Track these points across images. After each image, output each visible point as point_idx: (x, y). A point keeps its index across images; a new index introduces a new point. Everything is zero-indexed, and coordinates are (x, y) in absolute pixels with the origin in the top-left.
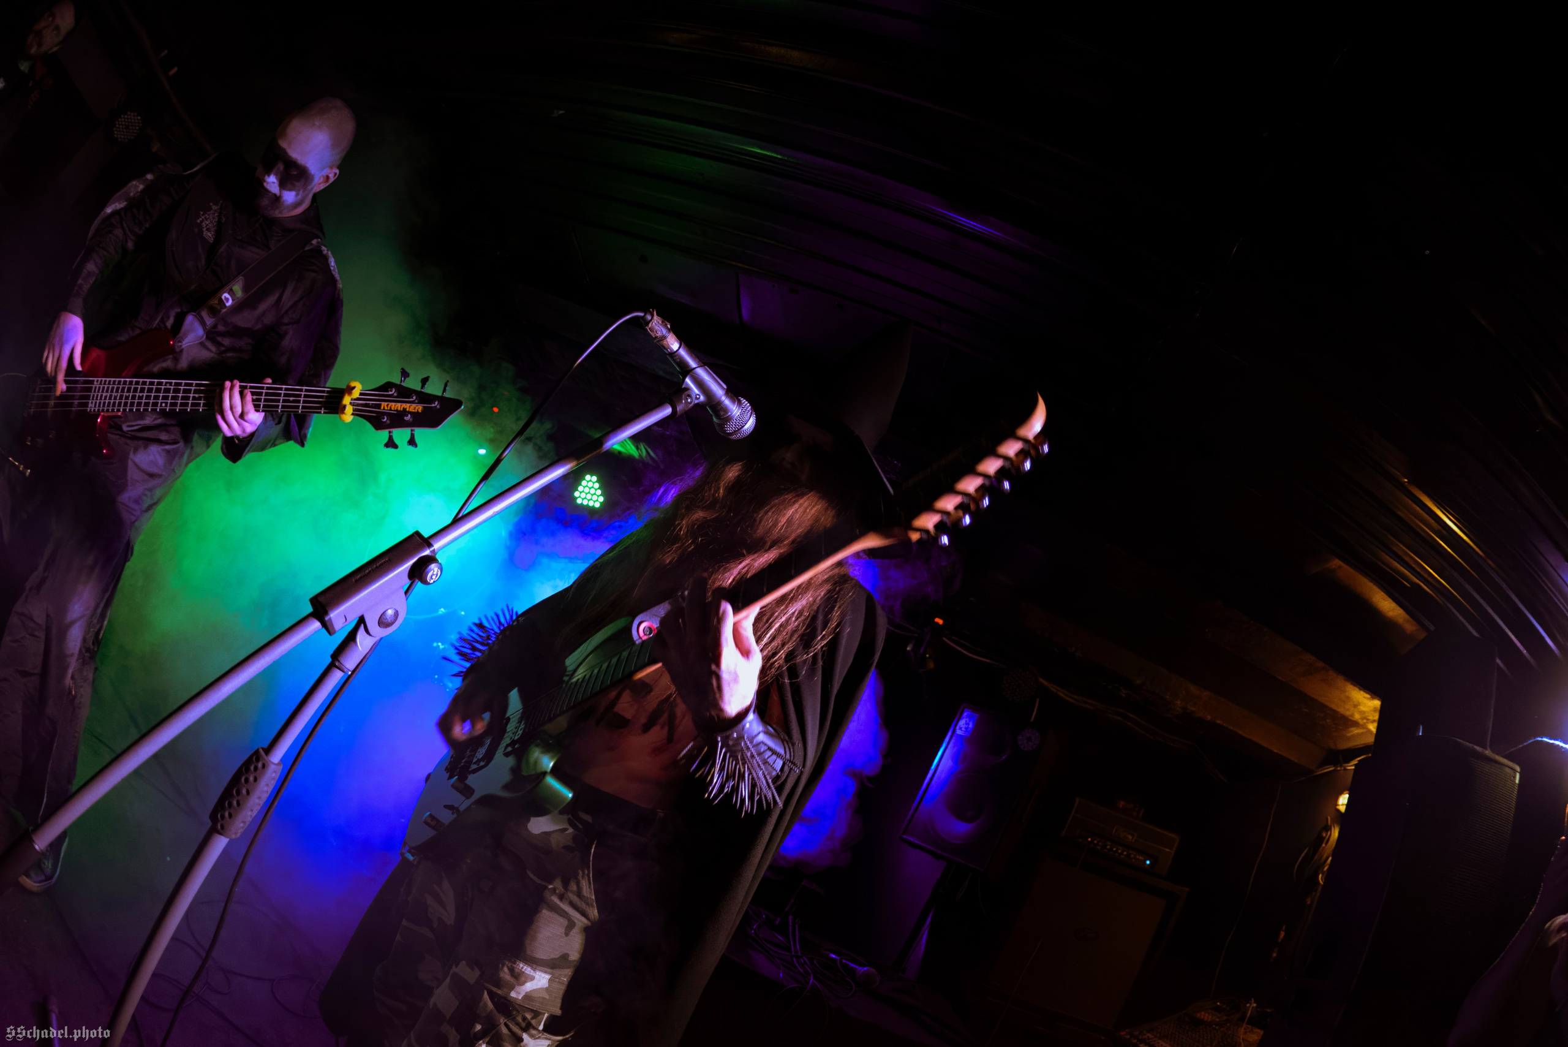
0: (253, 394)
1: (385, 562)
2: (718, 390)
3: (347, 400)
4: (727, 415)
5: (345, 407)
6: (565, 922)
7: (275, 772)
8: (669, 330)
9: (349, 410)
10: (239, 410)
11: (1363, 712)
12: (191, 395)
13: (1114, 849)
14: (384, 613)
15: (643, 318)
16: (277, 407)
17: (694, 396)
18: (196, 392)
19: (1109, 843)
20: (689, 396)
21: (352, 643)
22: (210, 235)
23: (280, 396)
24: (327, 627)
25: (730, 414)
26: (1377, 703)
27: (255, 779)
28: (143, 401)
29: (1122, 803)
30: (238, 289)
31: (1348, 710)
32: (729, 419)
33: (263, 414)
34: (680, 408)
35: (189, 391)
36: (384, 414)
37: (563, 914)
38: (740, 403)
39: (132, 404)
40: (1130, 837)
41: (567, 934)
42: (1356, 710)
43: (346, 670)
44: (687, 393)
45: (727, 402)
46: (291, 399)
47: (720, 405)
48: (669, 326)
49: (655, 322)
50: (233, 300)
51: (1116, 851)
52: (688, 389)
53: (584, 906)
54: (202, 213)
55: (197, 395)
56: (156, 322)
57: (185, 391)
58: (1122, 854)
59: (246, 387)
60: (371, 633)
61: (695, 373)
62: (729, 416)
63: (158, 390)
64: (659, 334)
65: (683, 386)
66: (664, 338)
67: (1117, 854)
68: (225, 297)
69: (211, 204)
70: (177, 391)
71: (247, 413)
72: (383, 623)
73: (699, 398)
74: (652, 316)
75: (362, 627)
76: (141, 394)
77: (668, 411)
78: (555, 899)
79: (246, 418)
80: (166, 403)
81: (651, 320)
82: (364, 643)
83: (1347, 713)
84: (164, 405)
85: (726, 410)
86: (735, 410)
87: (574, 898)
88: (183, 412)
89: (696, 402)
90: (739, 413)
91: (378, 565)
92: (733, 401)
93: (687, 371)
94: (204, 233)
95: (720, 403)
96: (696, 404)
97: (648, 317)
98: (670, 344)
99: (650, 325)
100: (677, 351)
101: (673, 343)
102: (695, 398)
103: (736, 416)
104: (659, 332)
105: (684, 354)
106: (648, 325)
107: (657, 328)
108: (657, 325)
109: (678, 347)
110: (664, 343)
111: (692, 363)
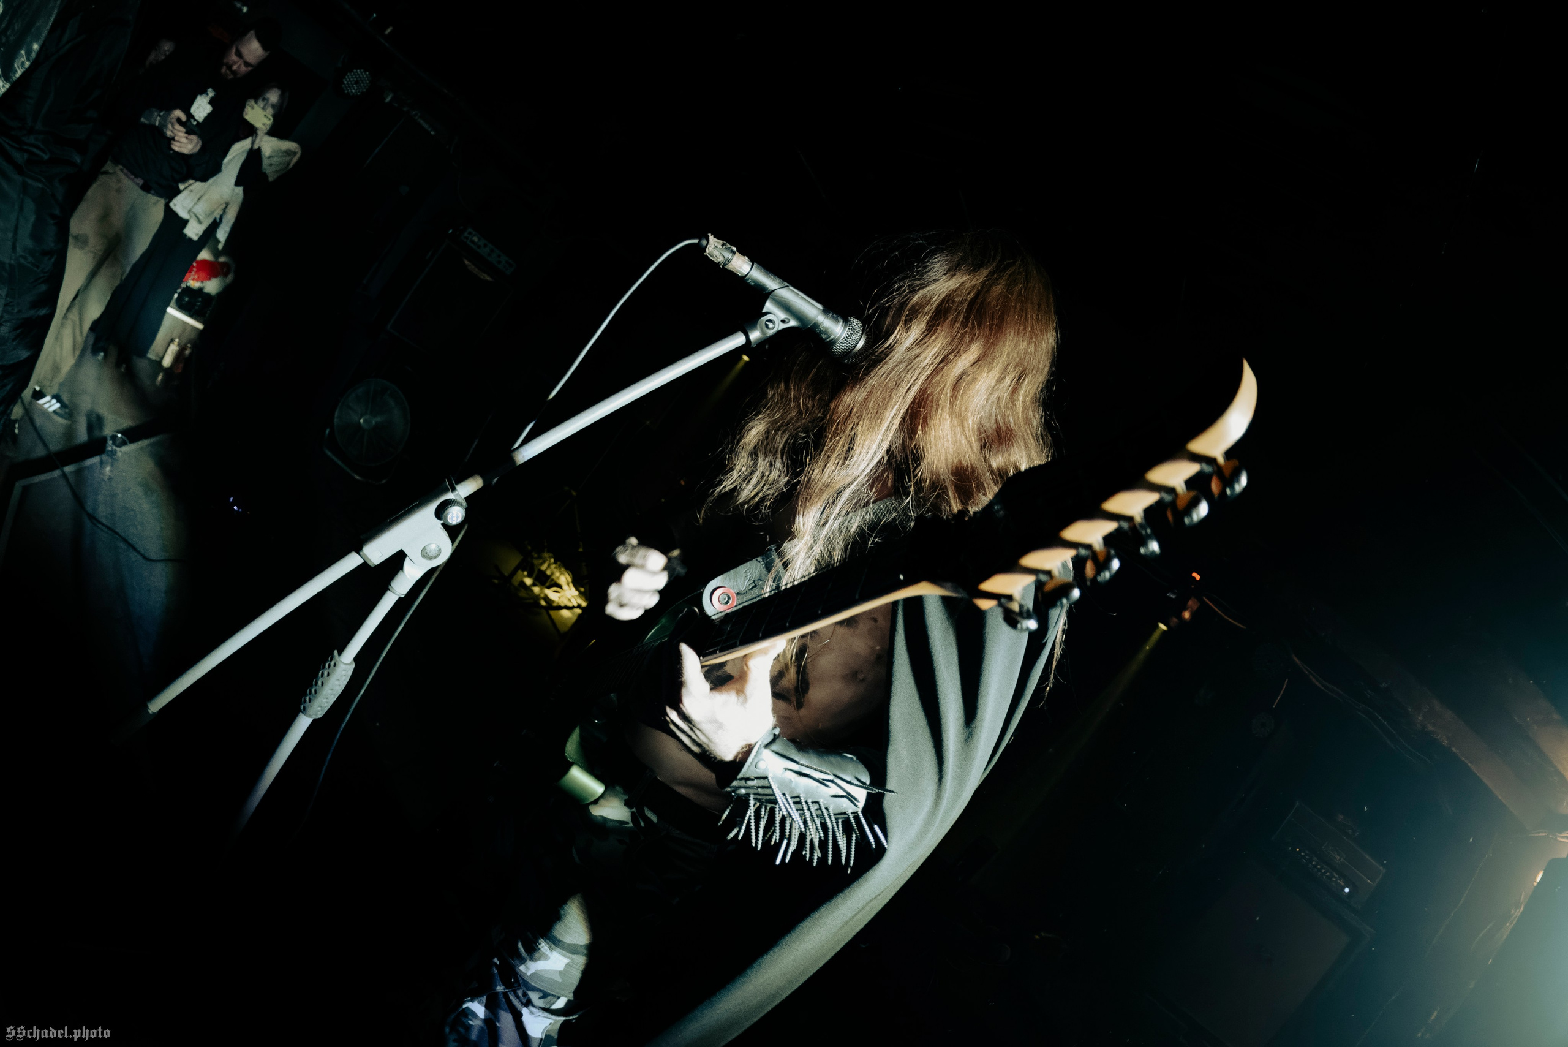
2: (812, 310)
4: (831, 338)
7: (346, 670)
13: (1319, 867)
14: (425, 548)
15: (697, 244)
17: (777, 321)
19: (1315, 858)
20: (771, 322)
32: (834, 342)
34: (755, 336)
44: (767, 318)
45: (827, 323)
47: (818, 328)
48: (734, 248)
51: (1319, 870)
52: (768, 314)
61: (775, 296)
62: (832, 340)
65: (761, 311)
67: (1319, 874)
72: (426, 554)
73: (787, 323)
74: (709, 241)
77: (736, 341)
81: (707, 246)
85: (827, 332)
86: (838, 329)
90: (845, 332)
92: (835, 321)
93: (762, 294)
95: (816, 325)
96: (780, 332)
97: (704, 242)
98: (737, 268)
99: (707, 250)
100: (748, 274)
101: (741, 265)
102: (780, 323)
103: (842, 338)
104: (721, 257)
105: (758, 275)
106: (705, 252)
107: (716, 253)
108: (715, 249)
109: (750, 267)
110: (729, 267)
111: (771, 284)
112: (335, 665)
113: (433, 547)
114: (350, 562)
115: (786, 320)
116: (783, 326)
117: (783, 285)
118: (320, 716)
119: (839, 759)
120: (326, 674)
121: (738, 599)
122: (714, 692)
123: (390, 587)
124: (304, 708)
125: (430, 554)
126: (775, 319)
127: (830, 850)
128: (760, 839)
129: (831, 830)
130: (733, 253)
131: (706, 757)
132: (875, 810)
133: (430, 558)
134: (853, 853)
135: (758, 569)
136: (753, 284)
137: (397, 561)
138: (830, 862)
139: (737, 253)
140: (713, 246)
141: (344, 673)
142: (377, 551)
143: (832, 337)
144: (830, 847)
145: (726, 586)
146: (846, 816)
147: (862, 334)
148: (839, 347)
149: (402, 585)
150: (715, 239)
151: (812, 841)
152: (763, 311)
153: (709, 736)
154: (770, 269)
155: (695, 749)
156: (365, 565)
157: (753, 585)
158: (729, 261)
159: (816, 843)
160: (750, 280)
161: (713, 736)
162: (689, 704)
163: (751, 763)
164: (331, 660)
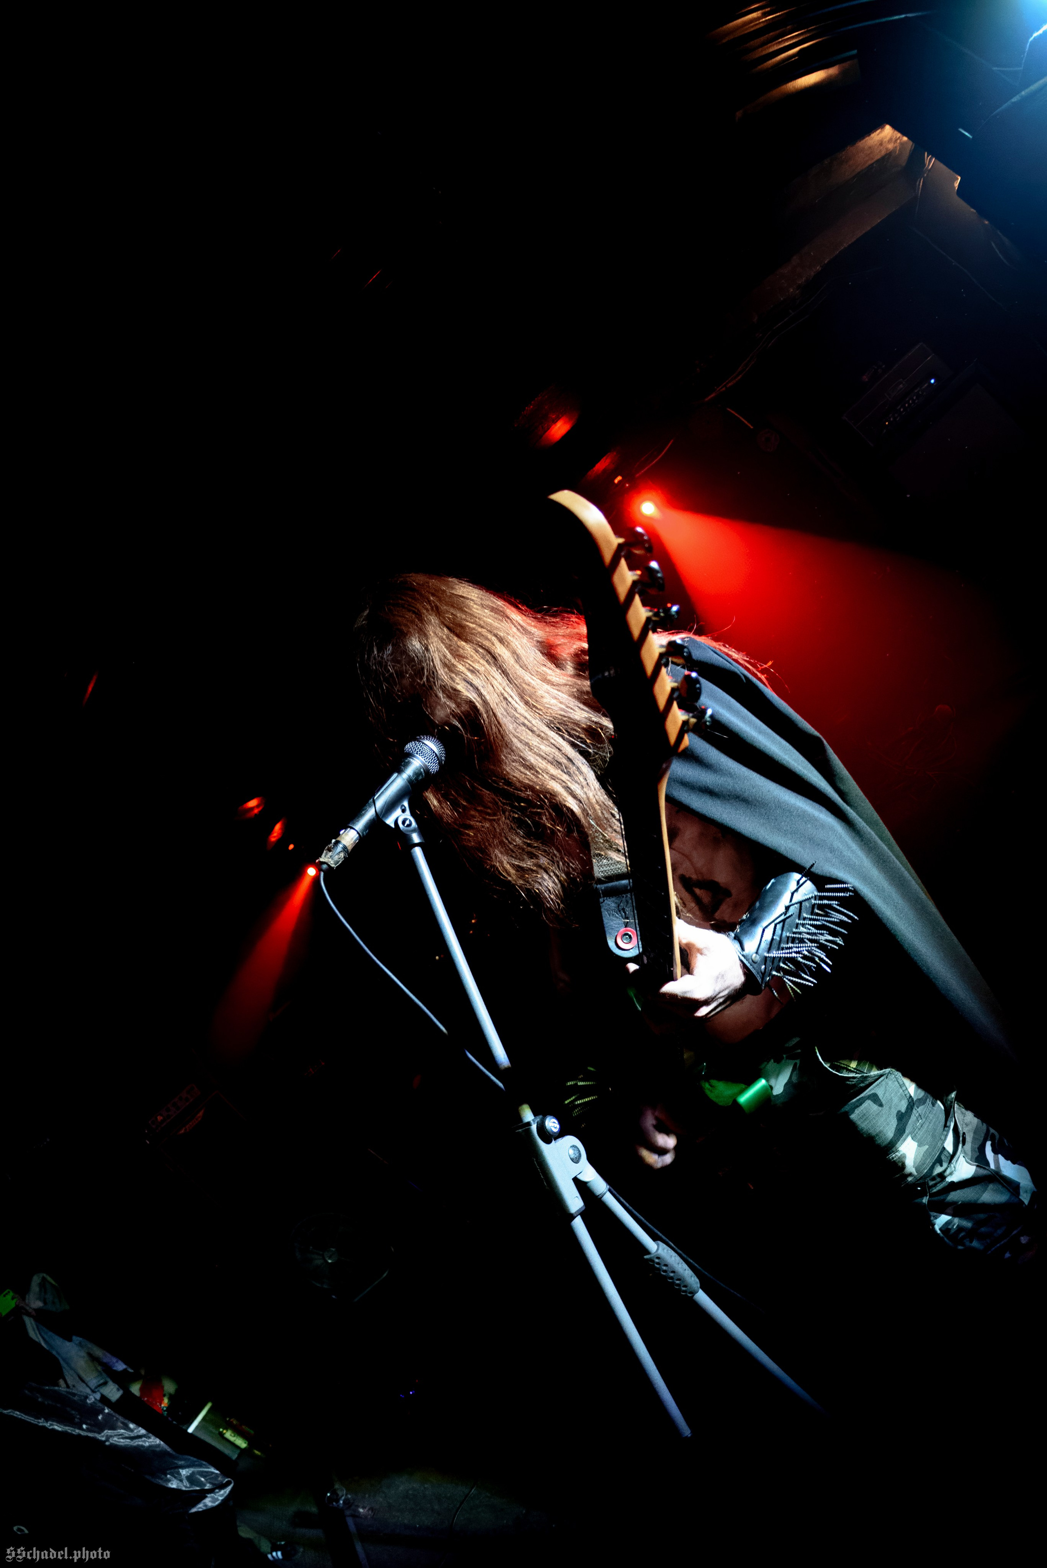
2: (397, 783)
4: (424, 772)
7: (663, 1249)
11: (890, 140)
13: (906, 405)
17: (403, 815)
19: (898, 407)
20: (404, 820)
21: (588, 1184)
25: (422, 770)
26: (888, 128)
27: (666, 1265)
29: (865, 377)
31: (880, 151)
32: (426, 769)
34: (416, 837)
38: (410, 755)
40: (901, 386)
42: (884, 145)
44: (400, 824)
45: (409, 772)
47: (412, 780)
48: (333, 841)
51: (909, 404)
52: (396, 823)
58: (914, 401)
61: (381, 813)
67: (912, 405)
72: (576, 1160)
73: (406, 809)
74: (324, 862)
81: (329, 865)
83: (883, 153)
85: (417, 774)
86: (416, 764)
90: (420, 757)
92: (407, 765)
93: (377, 823)
95: (410, 781)
96: (413, 814)
98: (352, 842)
99: (333, 866)
100: (358, 833)
101: (349, 837)
102: (405, 813)
103: (424, 761)
104: (341, 855)
105: (361, 824)
106: (333, 868)
107: (336, 858)
108: (332, 858)
109: (352, 830)
110: (350, 848)
111: (370, 814)
112: (658, 1258)
113: (571, 1152)
114: (579, 1224)
115: (403, 808)
116: (408, 812)
117: (373, 804)
118: (698, 1280)
119: (770, 894)
120: (664, 1268)
121: (630, 927)
122: (695, 972)
123: (599, 1197)
124: (691, 1293)
125: (577, 1155)
126: (400, 817)
127: (839, 929)
128: (810, 979)
129: (826, 923)
130: (337, 842)
131: (735, 997)
132: (820, 881)
133: (580, 1155)
134: (845, 911)
135: (610, 903)
136: (368, 831)
137: (581, 1186)
138: (846, 932)
139: (338, 839)
140: (330, 860)
141: (665, 1251)
142: (574, 1202)
144: (834, 927)
145: (616, 934)
146: (816, 906)
147: (423, 743)
148: (434, 768)
149: (600, 1185)
150: (323, 856)
151: (826, 941)
152: (393, 826)
153: (725, 987)
154: (357, 814)
155: (728, 1003)
156: (584, 1214)
157: (622, 911)
158: (345, 848)
159: (830, 938)
160: (364, 833)
161: (727, 983)
162: (699, 994)
163: (751, 965)
164: (653, 1261)
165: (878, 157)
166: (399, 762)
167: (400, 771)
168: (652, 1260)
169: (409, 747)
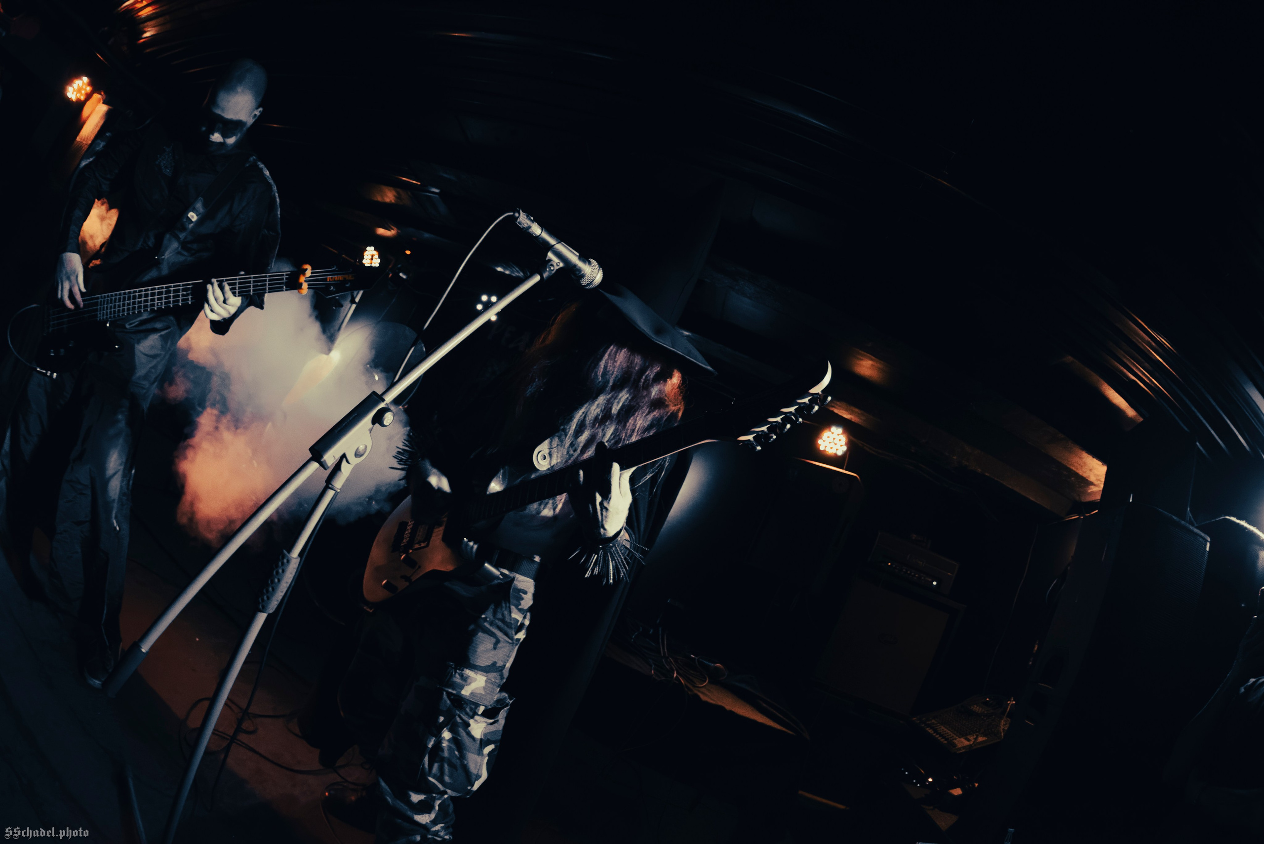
0: (229, 284)
1: (355, 417)
2: (573, 257)
3: (302, 279)
4: (581, 274)
5: (301, 284)
6: (494, 640)
7: (295, 564)
8: (533, 221)
9: (305, 286)
10: (222, 299)
12: (181, 293)
13: (909, 572)
14: (357, 449)
15: (513, 216)
16: (250, 291)
17: (555, 265)
18: (183, 290)
19: (904, 567)
20: (552, 265)
21: (339, 472)
22: (168, 171)
23: (251, 283)
24: (323, 465)
26: (1104, 469)
27: (283, 571)
28: (143, 304)
29: (914, 536)
30: (199, 205)
32: (583, 276)
33: (240, 298)
34: (545, 275)
35: (178, 291)
36: (330, 285)
37: (492, 634)
38: (590, 263)
39: (134, 308)
41: (495, 648)
43: (337, 489)
44: (550, 263)
45: (580, 264)
46: (259, 284)
47: (575, 268)
48: (532, 218)
49: (522, 217)
50: (197, 216)
51: (910, 574)
52: (550, 260)
53: (505, 628)
54: (159, 156)
55: (185, 293)
56: (140, 244)
57: (175, 291)
59: (222, 281)
60: (350, 462)
61: (555, 249)
62: (583, 274)
63: (153, 294)
64: (526, 226)
65: (547, 259)
66: (530, 227)
67: (910, 577)
68: (191, 215)
69: (164, 147)
70: (168, 292)
71: (228, 299)
72: (358, 454)
73: (559, 265)
74: (519, 214)
75: (344, 459)
76: (140, 300)
77: (537, 278)
78: (487, 625)
79: (227, 302)
80: (161, 303)
81: (518, 217)
82: (346, 469)
83: (1085, 475)
84: (159, 304)
85: (580, 270)
86: (587, 269)
87: (500, 623)
88: (176, 306)
89: (558, 268)
90: (590, 271)
91: (351, 419)
92: (584, 262)
93: (549, 247)
94: (164, 171)
95: (575, 266)
96: (557, 270)
97: (517, 215)
98: (534, 231)
99: (519, 219)
100: (540, 235)
101: (536, 230)
103: (587, 274)
104: (526, 224)
105: (546, 236)
106: (517, 220)
107: (524, 222)
108: (523, 219)
109: (541, 231)
110: (530, 230)
111: (552, 241)
112: (287, 562)
113: (362, 447)
117: (557, 242)
126: (554, 263)
136: (542, 241)
141: (294, 566)
143: (583, 272)
147: (598, 271)
148: (584, 282)
150: (523, 213)
154: (551, 233)
160: (541, 238)
165: (1081, 473)
166: (585, 257)
167: (580, 258)
168: (284, 556)
169: (593, 261)
